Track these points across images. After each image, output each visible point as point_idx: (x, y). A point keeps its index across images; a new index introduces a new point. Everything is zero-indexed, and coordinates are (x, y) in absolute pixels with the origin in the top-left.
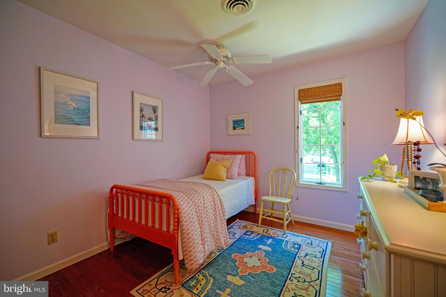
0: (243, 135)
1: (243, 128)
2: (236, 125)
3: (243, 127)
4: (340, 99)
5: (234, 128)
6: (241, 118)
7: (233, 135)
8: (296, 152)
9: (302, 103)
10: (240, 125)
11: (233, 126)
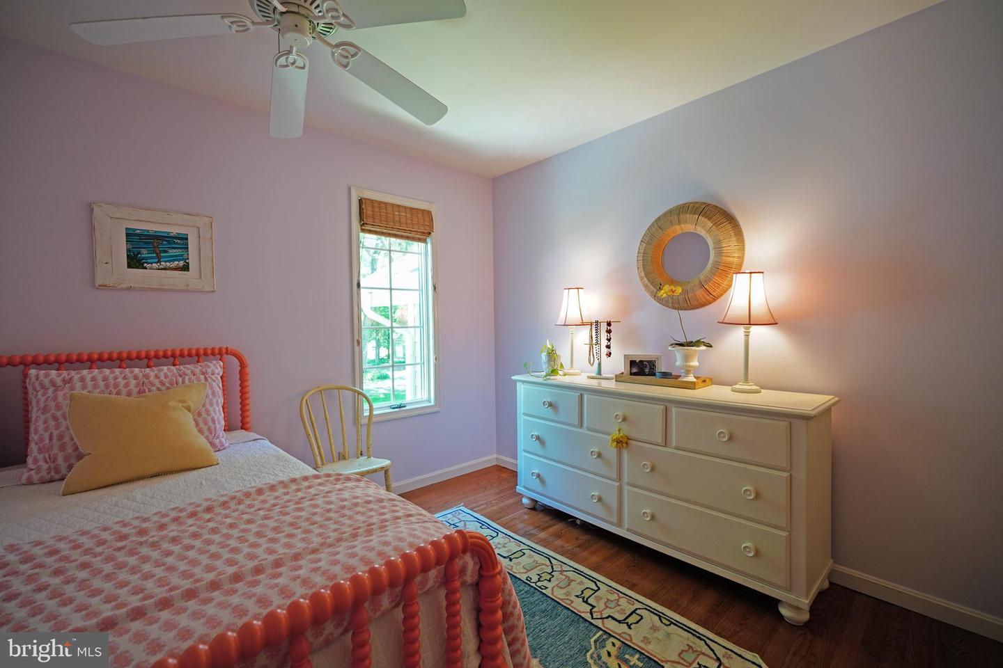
0: (184, 291)
1: (186, 268)
2: (144, 251)
3: (182, 263)
4: (424, 241)
5: (135, 261)
6: (174, 231)
7: (129, 289)
8: (356, 343)
9: (363, 230)
10: (166, 252)
11: (128, 250)
